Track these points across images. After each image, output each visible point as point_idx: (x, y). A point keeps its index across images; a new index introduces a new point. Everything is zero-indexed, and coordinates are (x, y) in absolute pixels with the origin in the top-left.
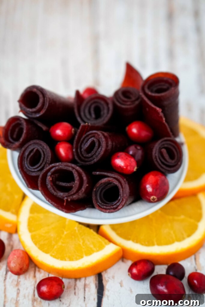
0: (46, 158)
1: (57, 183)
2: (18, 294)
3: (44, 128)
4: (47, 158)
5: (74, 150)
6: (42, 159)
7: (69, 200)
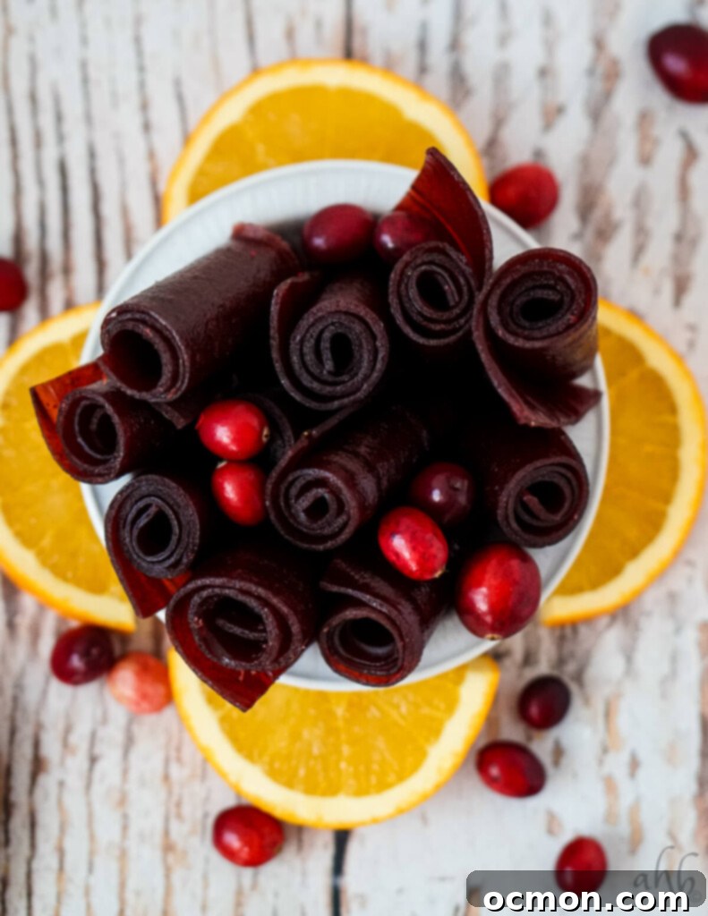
0: (184, 536)
1: (221, 622)
2: (125, 828)
3: (180, 423)
4: (188, 536)
5: (268, 503)
6: (174, 538)
7: (253, 672)
